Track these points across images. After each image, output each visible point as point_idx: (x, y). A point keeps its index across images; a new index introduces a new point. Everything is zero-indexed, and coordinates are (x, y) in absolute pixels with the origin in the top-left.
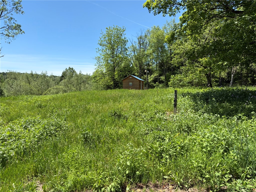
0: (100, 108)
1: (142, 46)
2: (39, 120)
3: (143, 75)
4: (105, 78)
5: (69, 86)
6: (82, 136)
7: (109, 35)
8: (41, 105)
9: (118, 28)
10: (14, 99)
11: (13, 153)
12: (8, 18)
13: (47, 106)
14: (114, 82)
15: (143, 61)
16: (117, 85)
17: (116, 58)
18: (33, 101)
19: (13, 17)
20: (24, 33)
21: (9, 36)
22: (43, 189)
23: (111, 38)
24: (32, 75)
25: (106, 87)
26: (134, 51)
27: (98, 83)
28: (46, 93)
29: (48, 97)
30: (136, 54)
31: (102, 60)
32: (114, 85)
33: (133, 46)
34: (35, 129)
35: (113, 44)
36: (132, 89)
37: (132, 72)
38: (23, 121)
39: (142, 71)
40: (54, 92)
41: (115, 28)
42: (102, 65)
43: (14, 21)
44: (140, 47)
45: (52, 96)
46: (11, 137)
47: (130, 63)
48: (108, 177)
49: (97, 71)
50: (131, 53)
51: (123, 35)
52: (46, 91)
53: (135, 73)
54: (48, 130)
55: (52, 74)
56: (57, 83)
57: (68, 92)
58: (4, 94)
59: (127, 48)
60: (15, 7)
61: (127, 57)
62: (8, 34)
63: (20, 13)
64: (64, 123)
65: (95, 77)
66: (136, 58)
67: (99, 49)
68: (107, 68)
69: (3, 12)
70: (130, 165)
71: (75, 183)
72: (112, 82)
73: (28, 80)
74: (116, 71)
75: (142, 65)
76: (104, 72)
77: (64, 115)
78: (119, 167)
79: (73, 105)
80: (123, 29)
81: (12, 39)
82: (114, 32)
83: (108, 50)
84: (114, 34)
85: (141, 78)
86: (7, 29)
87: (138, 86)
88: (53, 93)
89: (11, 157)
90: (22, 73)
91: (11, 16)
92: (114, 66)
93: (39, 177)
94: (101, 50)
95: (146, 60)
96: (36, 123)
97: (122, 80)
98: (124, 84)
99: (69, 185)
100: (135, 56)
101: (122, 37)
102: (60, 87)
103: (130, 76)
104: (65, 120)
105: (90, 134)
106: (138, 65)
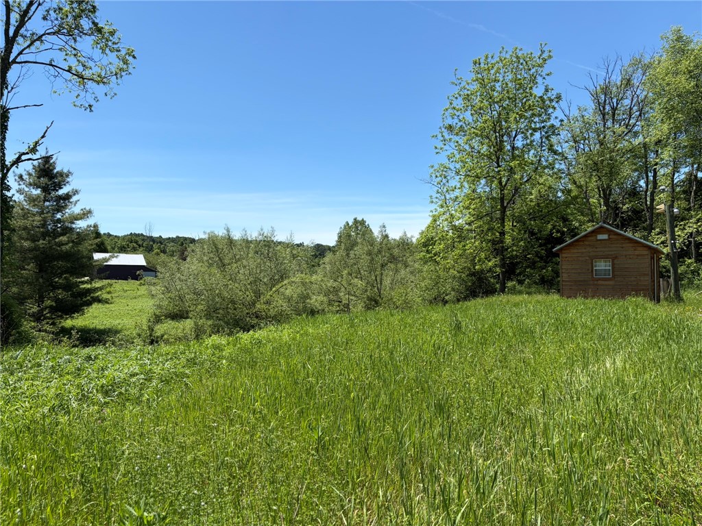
14: (501, 259)
20: (134, 57)
27: (439, 263)
28: (269, 297)
42: (456, 198)
52: (270, 293)
65: (427, 243)
67: (444, 137)
72: (495, 259)
80: (543, 52)
92: (502, 199)
94: (454, 140)
98: (568, 265)
101: (534, 89)
102: (313, 278)
103: (602, 231)
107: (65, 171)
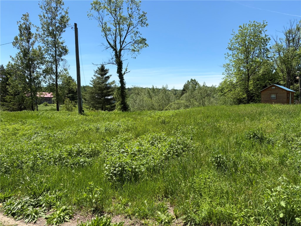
0: (233, 127)
1: (291, 44)
2: (164, 137)
3: (292, 84)
4: (235, 90)
5: (191, 100)
6: (214, 159)
7: (243, 35)
8: (164, 121)
9: (256, 24)
10: (139, 114)
11: (143, 169)
12: (134, 33)
13: (171, 123)
14: (247, 95)
15: (294, 64)
16: (251, 98)
17: (251, 63)
18: (157, 117)
19: (138, 30)
20: (148, 46)
21: (134, 51)
22: (175, 213)
23: (245, 38)
24: (153, 89)
25: (237, 102)
26: (279, 52)
27: (226, 96)
28: (167, 108)
29: (171, 113)
30: (282, 56)
31: (232, 68)
32: (248, 99)
33: (277, 45)
34: (162, 146)
35: (248, 46)
36: (276, 103)
37: (274, 81)
38: (149, 137)
39: (291, 78)
40: (175, 107)
41: (252, 24)
42: (232, 73)
43: (140, 34)
44: (289, 45)
45: (174, 112)
46: (140, 152)
47: (272, 68)
48: (252, 217)
49: (225, 82)
50: (275, 55)
51: (262, 32)
52: (167, 107)
53: (280, 81)
54: (174, 148)
55: (174, 88)
56: (178, 98)
57: (190, 108)
58: (130, 109)
59: (269, 48)
60: (140, 20)
61: (268, 60)
62: (134, 48)
63: (145, 25)
64: (191, 142)
65: (221, 90)
66: (282, 61)
67: (228, 54)
68: (238, 76)
69: (129, 27)
70: (286, 206)
71: (210, 215)
72: (246, 94)
73: (150, 95)
74: (251, 81)
75: (291, 69)
76: (234, 82)
77: (190, 134)
78: (268, 206)
79: (199, 123)
80: (264, 23)
81: (137, 54)
82: (249, 30)
83: (240, 54)
84: (250, 32)
85: (289, 88)
86: (133, 44)
87: (286, 99)
88: (174, 109)
89: (142, 173)
90: (144, 88)
91: (137, 30)
92: (248, 74)
93: (169, 198)
94: (232, 55)
95: (298, 63)
96: (162, 140)
97: (260, 92)
98: (263, 96)
99: (203, 215)
100: (280, 58)
101: (261, 36)
102: (182, 101)
103: (273, 86)
104: (191, 139)
105: (224, 158)
106: (286, 70)
107: (107, 69)
